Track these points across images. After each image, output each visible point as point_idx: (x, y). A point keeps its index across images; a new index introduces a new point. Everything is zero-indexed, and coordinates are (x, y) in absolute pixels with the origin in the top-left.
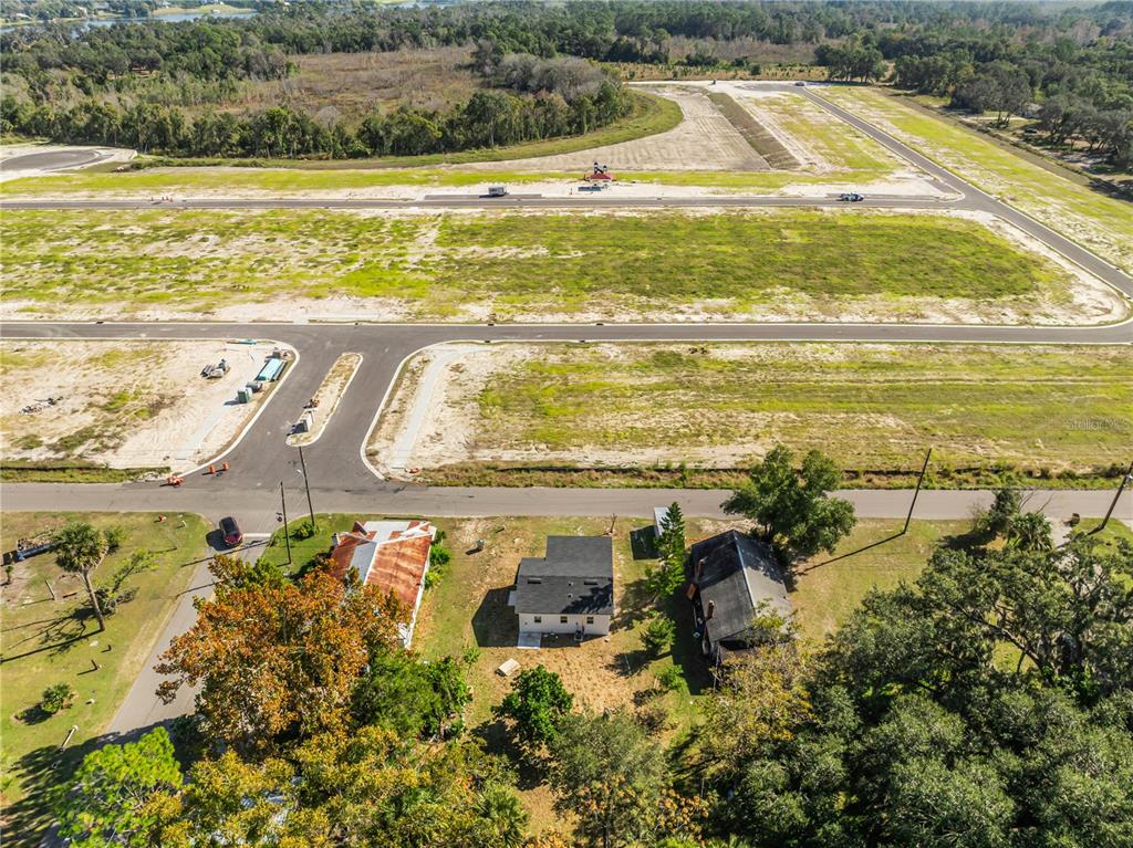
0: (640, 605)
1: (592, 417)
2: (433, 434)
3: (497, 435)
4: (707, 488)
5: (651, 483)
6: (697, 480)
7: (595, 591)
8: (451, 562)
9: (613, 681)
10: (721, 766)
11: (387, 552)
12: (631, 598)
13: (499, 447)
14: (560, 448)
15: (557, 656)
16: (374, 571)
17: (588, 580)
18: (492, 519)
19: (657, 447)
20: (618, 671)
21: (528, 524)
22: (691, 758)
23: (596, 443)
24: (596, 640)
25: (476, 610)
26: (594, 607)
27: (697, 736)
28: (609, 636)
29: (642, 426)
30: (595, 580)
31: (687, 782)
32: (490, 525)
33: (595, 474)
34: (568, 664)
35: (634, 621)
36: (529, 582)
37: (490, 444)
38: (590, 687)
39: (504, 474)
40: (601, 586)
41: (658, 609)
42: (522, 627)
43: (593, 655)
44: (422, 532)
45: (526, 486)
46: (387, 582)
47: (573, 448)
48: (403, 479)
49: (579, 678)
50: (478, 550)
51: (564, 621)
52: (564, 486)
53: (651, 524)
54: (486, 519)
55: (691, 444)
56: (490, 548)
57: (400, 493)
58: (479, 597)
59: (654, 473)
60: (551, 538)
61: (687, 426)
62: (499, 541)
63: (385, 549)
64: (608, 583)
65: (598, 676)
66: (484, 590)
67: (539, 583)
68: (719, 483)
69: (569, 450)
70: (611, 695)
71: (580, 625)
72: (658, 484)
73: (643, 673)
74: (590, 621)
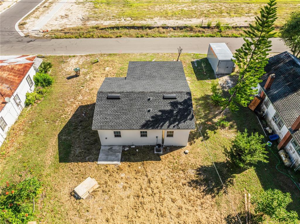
0: (210, 116)
1: (158, 6)
2: (63, 15)
3: (102, 15)
4: (237, 37)
5: (200, 35)
6: (229, 32)
7: (174, 104)
8: (53, 85)
9: (199, 202)
13: (102, 19)
14: (139, 19)
15: (137, 172)
17: (166, 95)
18: (90, 56)
19: (198, 18)
20: (203, 188)
21: (116, 59)
23: (161, 17)
24: (175, 152)
25: (64, 124)
26: (174, 121)
28: (188, 148)
29: (187, 9)
30: (174, 95)
32: (89, 59)
33: (162, 30)
34: (149, 181)
35: (209, 132)
36: (108, 98)
37: (97, 19)
38: (174, 212)
39: (103, 31)
40: (180, 100)
41: (228, 119)
42: (103, 142)
43: (175, 170)
45: (117, 37)
47: (147, 19)
48: (36, 36)
49: (162, 200)
50: (76, 76)
51: (144, 135)
52: (142, 37)
54: (87, 56)
55: (219, 16)
56: (86, 74)
57: (31, 43)
58: (70, 112)
59: (201, 29)
60: (131, 63)
61: (214, 9)
62: (93, 69)
64: (186, 97)
65: (183, 196)
66: (75, 106)
67: (119, 98)
69: (144, 20)
71: (160, 138)
72: (204, 35)
73: (229, 190)
74: (170, 135)
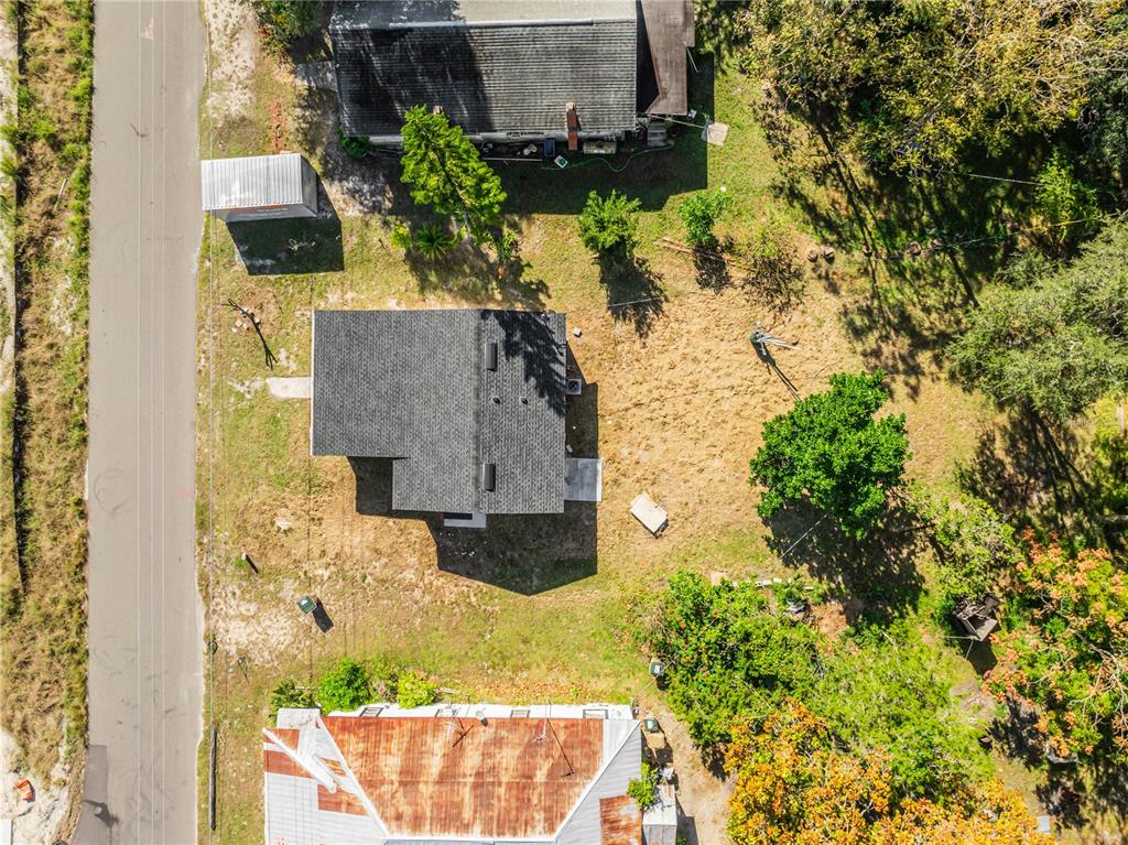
0: (481, 265)
7: (511, 349)
9: (674, 325)
10: (849, 158)
11: (407, 810)
12: (462, 281)
15: (618, 427)
16: (477, 828)
17: (485, 365)
18: (207, 585)
20: (650, 314)
22: (834, 202)
27: (791, 189)
31: (880, 215)
32: (230, 587)
33: (38, 352)
34: (638, 405)
35: (525, 278)
36: (492, 488)
38: (691, 366)
40: (499, 335)
44: (304, 740)
46: (502, 791)
52: (82, 424)
53: (222, 224)
54: (208, 598)
63: (399, 817)
64: (492, 321)
65: (664, 351)
67: (492, 469)
68: (69, 59)
70: (706, 330)
72: (74, 202)
73: (656, 269)
